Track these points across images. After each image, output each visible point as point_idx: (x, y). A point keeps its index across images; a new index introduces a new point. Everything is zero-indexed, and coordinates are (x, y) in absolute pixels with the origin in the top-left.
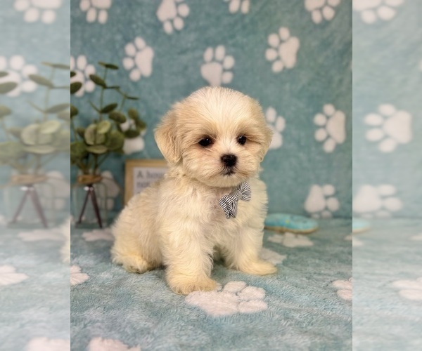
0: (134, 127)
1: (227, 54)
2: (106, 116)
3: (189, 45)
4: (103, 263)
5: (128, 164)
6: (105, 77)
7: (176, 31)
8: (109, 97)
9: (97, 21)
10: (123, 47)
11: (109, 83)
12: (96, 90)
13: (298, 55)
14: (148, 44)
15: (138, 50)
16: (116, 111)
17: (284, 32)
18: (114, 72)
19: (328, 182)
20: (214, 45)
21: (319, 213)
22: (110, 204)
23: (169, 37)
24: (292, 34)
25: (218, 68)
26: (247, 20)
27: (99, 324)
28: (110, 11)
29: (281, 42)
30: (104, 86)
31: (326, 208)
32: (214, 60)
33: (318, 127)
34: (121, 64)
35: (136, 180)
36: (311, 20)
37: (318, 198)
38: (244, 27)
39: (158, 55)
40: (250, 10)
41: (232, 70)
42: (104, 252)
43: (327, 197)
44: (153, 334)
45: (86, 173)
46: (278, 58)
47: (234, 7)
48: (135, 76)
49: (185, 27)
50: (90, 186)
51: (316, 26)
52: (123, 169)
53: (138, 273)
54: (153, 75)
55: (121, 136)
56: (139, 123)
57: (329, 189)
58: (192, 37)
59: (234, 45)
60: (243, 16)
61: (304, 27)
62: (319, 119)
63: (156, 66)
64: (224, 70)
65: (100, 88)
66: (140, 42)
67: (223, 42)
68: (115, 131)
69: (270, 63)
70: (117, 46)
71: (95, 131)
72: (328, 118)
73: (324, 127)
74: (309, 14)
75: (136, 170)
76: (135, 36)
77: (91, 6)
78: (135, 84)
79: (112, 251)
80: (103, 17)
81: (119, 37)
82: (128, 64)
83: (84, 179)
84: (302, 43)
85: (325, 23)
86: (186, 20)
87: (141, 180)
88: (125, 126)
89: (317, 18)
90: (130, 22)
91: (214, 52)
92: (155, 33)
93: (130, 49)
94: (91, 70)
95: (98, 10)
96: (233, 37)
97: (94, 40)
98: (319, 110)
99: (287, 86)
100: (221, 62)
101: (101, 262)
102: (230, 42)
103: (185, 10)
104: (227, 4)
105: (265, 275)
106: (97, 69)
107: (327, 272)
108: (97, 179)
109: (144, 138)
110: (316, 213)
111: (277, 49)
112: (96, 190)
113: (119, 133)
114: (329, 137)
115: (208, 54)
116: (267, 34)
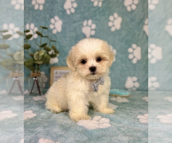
0: (54, 53)
1: (93, 23)
2: (43, 48)
3: (77, 19)
4: (42, 109)
5: (52, 69)
6: (42, 32)
7: (72, 14)
8: (44, 41)
9: (39, 9)
10: (49, 20)
11: (44, 35)
12: (38, 37)
13: (122, 24)
14: (60, 19)
15: (56, 21)
16: (47, 46)
17: (116, 15)
18: (46, 30)
19: (134, 75)
20: (88, 19)
21: (131, 89)
22: (44, 85)
23: (69, 16)
24: (119, 16)
25: (89, 29)
26: (101, 10)
27: (42, 133)
28: (44, 5)
29: (115, 19)
30: (42, 36)
31: (134, 87)
32: (87, 25)
33: (130, 53)
34: (49, 27)
35: (55, 75)
36: (126, 10)
37: (131, 82)
38: (100, 12)
39: (64, 23)
40: (102, 5)
41: (95, 30)
42: (42, 105)
43: (134, 82)
44: (65, 137)
45: (34, 72)
46: (113, 26)
47: (95, 4)
48: (54, 32)
49: (76, 12)
50: (36, 77)
51: (129, 13)
52: (49, 71)
53: (57, 113)
54: (62, 32)
55: (49, 57)
56: (56, 52)
57: (135, 79)
58: (78, 16)
59: (96, 20)
60: (99, 8)
61: (124, 13)
62: (130, 50)
63: (63, 28)
64: (92, 30)
65: (40, 37)
66: (57, 18)
67: (91, 18)
68: (46, 55)
69: (110, 28)
70: (47, 20)
71: (38, 55)
72: (134, 49)
73: (132, 53)
74: (126, 7)
75: (55, 71)
76: (54, 15)
77: (36, 3)
78: (54, 35)
79: (46, 104)
80: (41, 8)
81: (48, 16)
82: (51, 27)
83: (33, 75)
84: (123, 19)
85: (132, 11)
86: (76, 9)
87: (57, 75)
88: (50, 53)
89: (129, 9)
90: (53, 10)
91: (87, 22)
92: (63, 14)
93: (52, 21)
94: (36, 29)
95: (39, 5)
96: (95, 16)
97: (37, 17)
98: (130, 46)
99: (117, 37)
100: (90, 26)
101: (41, 109)
102: (94, 18)
103: (75, 5)
104: (93, 3)
105: (109, 114)
106: (39, 29)
107: (135, 112)
108: (39, 75)
109: (58, 58)
110: (130, 88)
111: (113, 22)
112: (38, 79)
113: (48, 56)
114: (134, 57)
115: (85, 23)
116: (109, 16)
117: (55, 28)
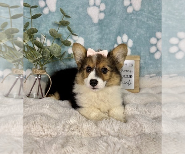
13: (142, 3)
32: (95, 5)
33: (152, 45)
41: (104, 12)
46: (131, 5)
48: (46, 11)
62: (153, 41)
64: (100, 12)
69: (126, 8)
72: (158, 40)
73: (155, 45)
82: (42, 4)
99: (135, 22)
100: (99, 7)
114: (158, 50)
115: (92, 1)
117: (46, 6)
